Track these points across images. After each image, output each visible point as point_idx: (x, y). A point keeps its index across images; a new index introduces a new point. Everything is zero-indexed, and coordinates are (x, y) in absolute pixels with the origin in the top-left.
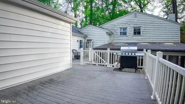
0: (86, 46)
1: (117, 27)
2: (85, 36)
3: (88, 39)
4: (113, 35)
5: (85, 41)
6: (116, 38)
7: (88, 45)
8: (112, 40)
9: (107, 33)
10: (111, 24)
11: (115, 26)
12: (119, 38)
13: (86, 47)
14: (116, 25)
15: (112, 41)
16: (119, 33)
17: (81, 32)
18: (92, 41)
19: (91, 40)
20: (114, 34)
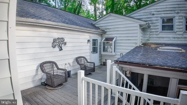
0: (104, 47)
1: (155, 16)
2: (101, 31)
3: (106, 36)
4: (149, 30)
5: (103, 41)
6: (155, 36)
7: (106, 47)
8: (146, 39)
9: (141, 26)
10: (146, 11)
11: (153, 14)
12: (160, 36)
13: (104, 50)
14: (155, 13)
15: (148, 40)
16: (160, 27)
17: (97, 26)
18: (114, 40)
19: (112, 39)
20: (152, 27)
